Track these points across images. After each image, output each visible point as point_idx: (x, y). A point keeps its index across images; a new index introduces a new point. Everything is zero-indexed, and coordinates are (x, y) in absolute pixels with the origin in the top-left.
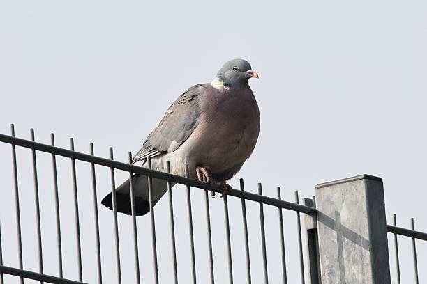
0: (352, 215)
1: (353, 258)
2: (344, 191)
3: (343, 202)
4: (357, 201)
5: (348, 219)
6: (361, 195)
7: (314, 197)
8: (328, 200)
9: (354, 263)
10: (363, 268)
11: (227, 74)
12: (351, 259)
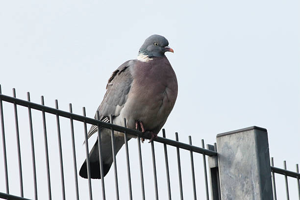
0: (245, 157)
1: (246, 189)
2: (239, 139)
3: (238, 147)
4: (249, 146)
5: (242, 160)
6: (252, 142)
7: (215, 144)
8: (226, 145)
9: (247, 192)
10: (254, 197)
11: (149, 48)
12: (245, 190)
